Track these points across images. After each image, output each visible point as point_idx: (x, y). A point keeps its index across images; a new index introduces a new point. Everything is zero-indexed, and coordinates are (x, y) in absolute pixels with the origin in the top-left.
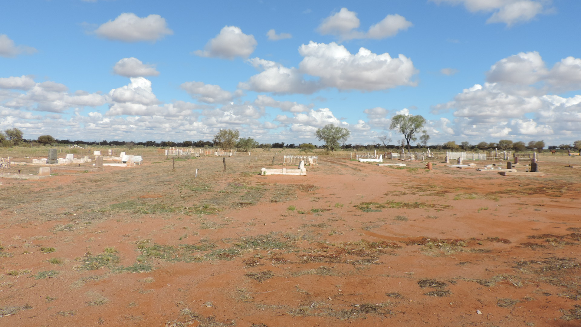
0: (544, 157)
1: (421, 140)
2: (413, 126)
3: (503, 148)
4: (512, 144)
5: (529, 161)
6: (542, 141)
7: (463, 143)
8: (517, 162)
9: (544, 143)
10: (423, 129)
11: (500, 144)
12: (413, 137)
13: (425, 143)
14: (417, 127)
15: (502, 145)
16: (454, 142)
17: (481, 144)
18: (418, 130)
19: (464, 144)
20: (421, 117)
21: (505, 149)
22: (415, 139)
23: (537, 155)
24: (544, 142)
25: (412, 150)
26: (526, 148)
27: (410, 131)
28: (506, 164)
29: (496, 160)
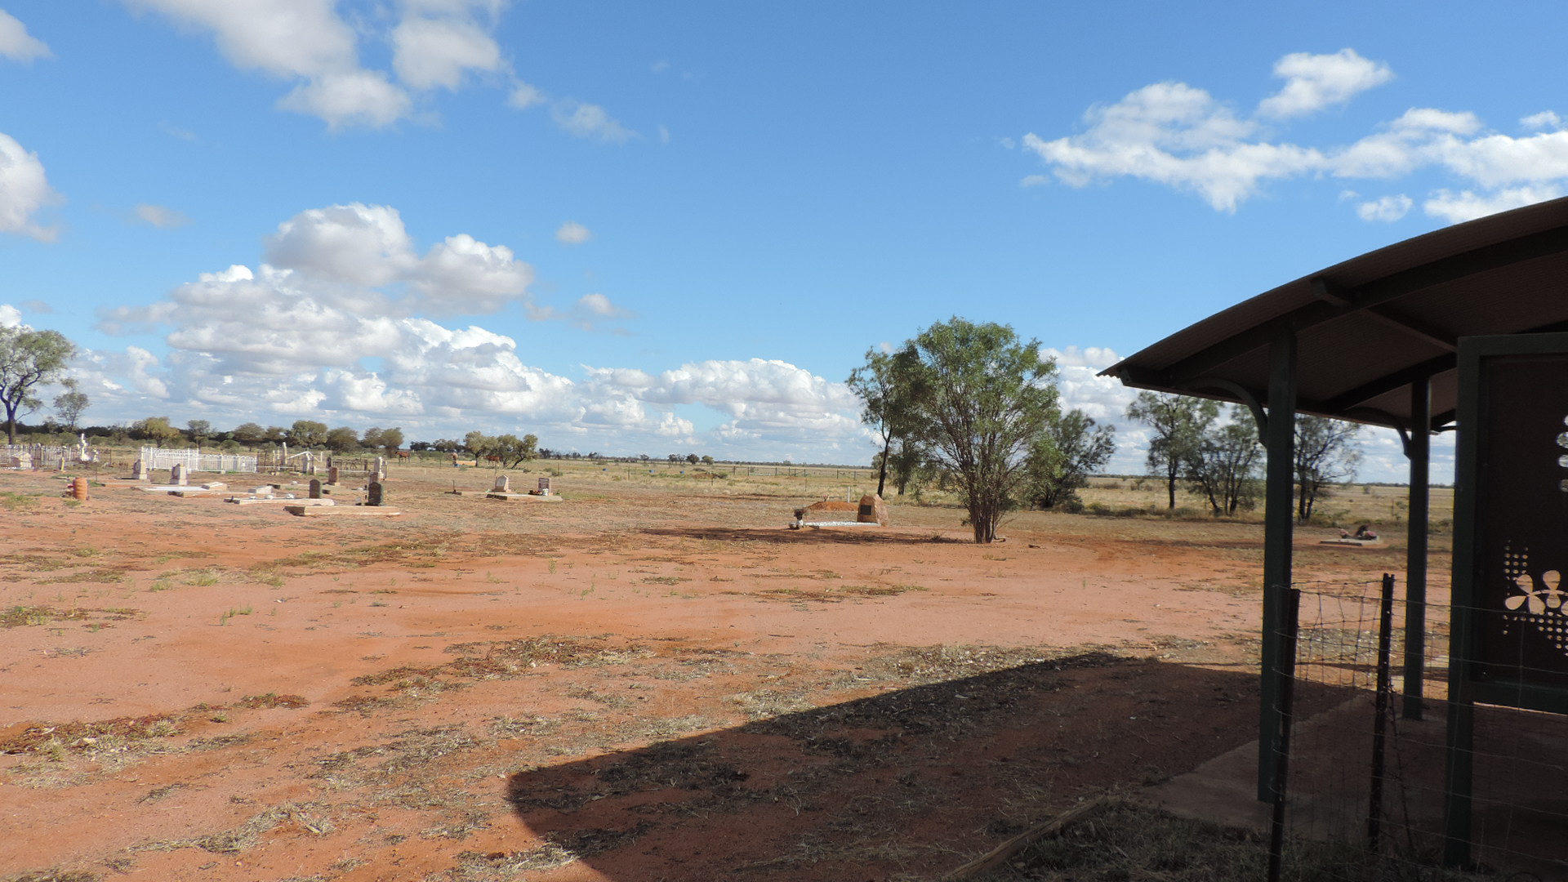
0: (401, 468)
1: (58, 409)
2: (30, 364)
3: (304, 443)
4: (325, 433)
5: (365, 479)
6: (398, 429)
7: (192, 424)
8: (335, 481)
9: (400, 434)
10: (64, 374)
11: (294, 432)
12: (30, 397)
13: (73, 418)
14: (43, 367)
15: (300, 433)
16: (165, 419)
17: (243, 428)
18: (48, 376)
19: (197, 428)
20: (59, 338)
21: (306, 444)
22: (35, 404)
23: (384, 462)
24: (401, 431)
25: (27, 437)
26: (358, 445)
27: (19, 379)
28: (309, 485)
29: (282, 474)
